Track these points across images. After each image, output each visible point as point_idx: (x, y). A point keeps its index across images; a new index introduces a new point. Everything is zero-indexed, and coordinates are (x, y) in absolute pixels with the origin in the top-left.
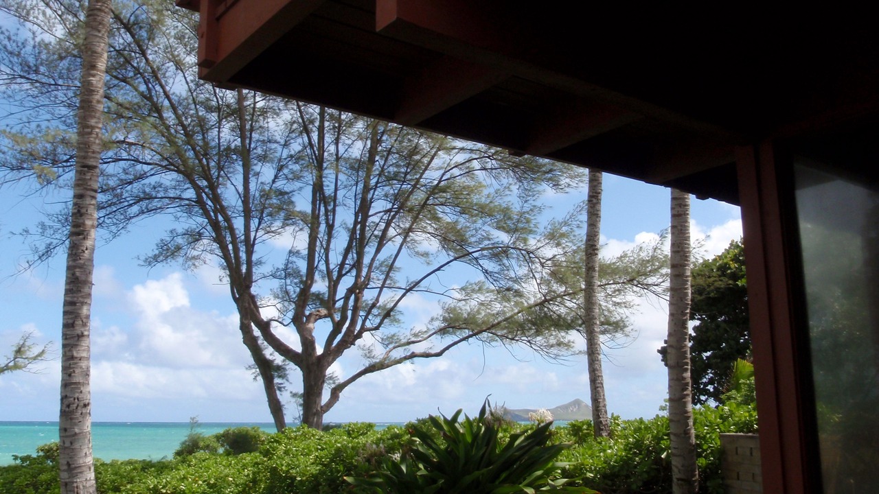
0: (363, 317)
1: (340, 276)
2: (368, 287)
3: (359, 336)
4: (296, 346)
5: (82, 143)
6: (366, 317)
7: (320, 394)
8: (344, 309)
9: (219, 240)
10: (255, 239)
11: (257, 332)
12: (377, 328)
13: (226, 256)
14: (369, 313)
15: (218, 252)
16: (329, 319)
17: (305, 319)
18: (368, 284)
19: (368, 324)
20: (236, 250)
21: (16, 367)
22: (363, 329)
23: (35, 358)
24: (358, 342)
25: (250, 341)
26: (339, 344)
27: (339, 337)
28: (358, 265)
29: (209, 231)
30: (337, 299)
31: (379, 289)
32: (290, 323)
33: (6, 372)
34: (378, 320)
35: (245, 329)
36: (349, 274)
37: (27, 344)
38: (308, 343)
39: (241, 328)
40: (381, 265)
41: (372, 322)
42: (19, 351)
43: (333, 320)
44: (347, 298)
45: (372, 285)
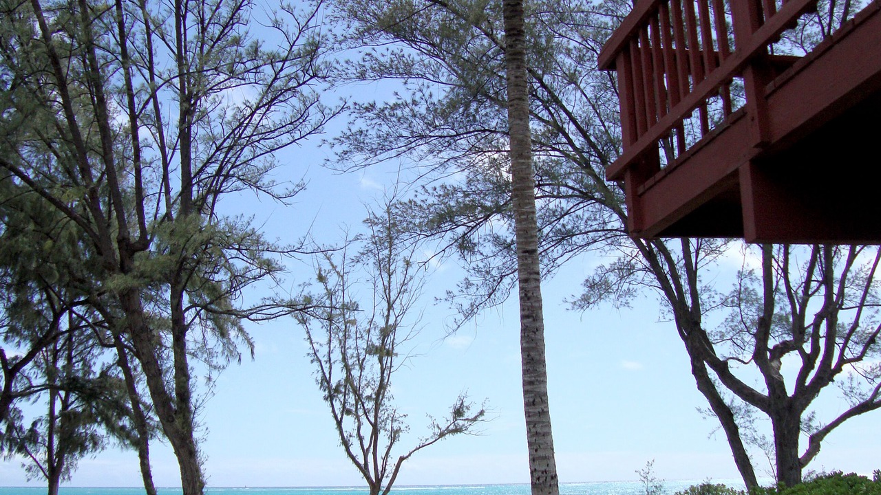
0: (841, 345)
1: (807, 295)
2: (843, 307)
3: (838, 369)
4: (761, 388)
5: (521, 230)
6: (845, 345)
7: (796, 444)
8: (815, 338)
9: (655, 268)
10: (696, 263)
11: (712, 374)
12: (859, 359)
13: (665, 286)
14: (847, 339)
15: (656, 283)
16: (797, 352)
17: (768, 354)
18: (842, 304)
19: (848, 355)
20: (676, 278)
21: (457, 430)
22: (842, 361)
23: (475, 419)
24: (837, 377)
25: (706, 386)
26: (813, 382)
27: (812, 374)
28: (827, 280)
29: (642, 261)
30: (806, 325)
31: (857, 308)
32: (750, 361)
33: (447, 436)
34: (860, 348)
35: (699, 372)
36: (816, 294)
37: (465, 404)
38: (775, 383)
39: (694, 372)
40: (856, 277)
41: (854, 350)
42: (458, 413)
43: (802, 352)
44: (816, 325)
45: (847, 303)
